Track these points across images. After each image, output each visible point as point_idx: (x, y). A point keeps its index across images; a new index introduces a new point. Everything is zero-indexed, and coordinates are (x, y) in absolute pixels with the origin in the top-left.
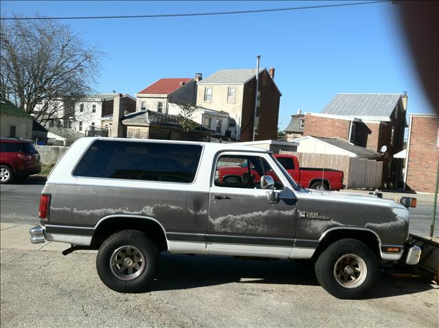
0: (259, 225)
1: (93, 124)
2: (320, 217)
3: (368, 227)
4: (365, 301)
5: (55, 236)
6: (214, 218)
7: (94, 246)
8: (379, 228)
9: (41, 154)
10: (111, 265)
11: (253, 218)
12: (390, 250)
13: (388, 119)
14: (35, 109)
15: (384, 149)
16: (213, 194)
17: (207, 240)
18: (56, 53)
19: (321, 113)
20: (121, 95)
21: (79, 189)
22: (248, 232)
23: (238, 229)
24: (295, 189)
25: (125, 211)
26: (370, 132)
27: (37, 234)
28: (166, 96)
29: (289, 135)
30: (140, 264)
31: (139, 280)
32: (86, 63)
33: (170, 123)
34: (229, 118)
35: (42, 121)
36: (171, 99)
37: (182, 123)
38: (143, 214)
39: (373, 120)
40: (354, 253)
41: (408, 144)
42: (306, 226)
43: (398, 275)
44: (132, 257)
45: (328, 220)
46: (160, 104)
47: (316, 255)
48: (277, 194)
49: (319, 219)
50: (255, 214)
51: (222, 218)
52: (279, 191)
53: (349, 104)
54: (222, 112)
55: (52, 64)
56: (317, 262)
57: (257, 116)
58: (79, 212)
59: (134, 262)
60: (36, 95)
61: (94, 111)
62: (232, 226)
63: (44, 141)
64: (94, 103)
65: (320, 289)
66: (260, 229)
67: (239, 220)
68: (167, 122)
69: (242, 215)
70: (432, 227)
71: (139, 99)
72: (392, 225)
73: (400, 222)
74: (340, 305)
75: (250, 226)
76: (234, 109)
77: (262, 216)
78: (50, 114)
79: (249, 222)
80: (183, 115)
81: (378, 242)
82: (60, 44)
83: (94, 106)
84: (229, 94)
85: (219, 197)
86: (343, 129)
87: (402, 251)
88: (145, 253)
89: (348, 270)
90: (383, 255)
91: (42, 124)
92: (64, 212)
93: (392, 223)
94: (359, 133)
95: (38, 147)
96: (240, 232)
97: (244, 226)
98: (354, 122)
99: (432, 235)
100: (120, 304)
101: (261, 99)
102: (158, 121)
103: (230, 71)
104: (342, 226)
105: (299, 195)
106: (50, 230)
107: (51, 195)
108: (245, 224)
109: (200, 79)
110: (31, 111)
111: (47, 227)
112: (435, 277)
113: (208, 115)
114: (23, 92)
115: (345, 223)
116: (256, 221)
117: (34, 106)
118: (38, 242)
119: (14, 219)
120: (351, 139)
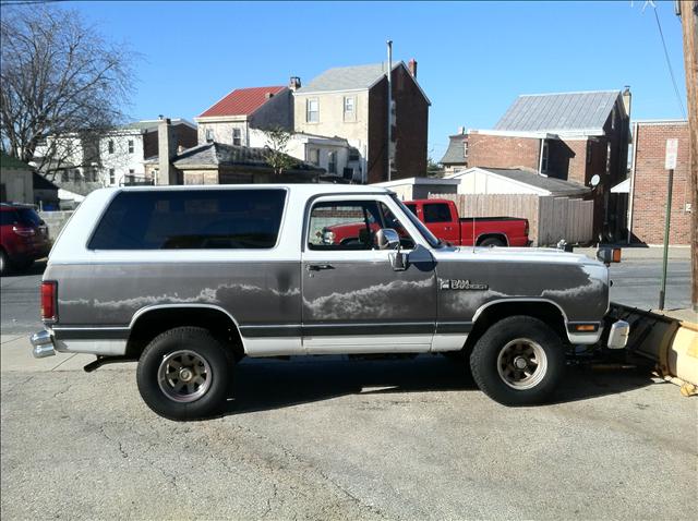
0: (380, 305)
1: (132, 171)
2: (472, 286)
3: (546, 296)
4: (546, 407)
5: (71, 344)
6: (311, 299)
7: (131, 355)
8: (562, 297)
9: (50, 225)
10: (159, 381)
11: (371, 296)
12: (581, 328)
13: (600, 132)
14: (36, 154)
15: (596, 180)
16: (306, 263)
17: (304, 333)
18: (61, 60)
19: (494, 129)
20: (168, 121)
21: (98, 269)
22: (365, 318)
23: (349, 313)
24: (433, 247)
25: (173, 299)
26: (573, 154)
27: (43, 343)
28: (244, 117)
29: (447, 169)
30: (204, 376)
31: (204, 400)
32: (111, 73)
33: (251, 161)
34: (348, 148)
35: (48, 172)
36: (253, 123)
37: (270, 160)
38: (202, 301)
39: (576, 136)
40: (527, 337)
41: (633, 170)
42: (452, 301)
43: (601, 366)
44: (191, 368)
45: (484, 289)
46: (236, 132)
47: (469, 345)
48: (404, 258)
49: (470, 289)
50: (374, 288)
51: (323, 299)
52: (408, 251)
53: (538, 111)
54: (336, 139)
55: (56, 79)
56: (472, 355)
57: (393, 140)
58: (103, 304)
59: (194, 374)
60: (35, 131)
61: (131, 150)
62: (339, 310)
63: (54, 204)
64: (131, 138)
65: (480, 395)
66: (382, 311)
67: (349, 300)
68: (247, 160)
69: (354, 293)
70: (663, 294)
71: (202, 126)
72: (582, 292)
73: (594, 286)
74: (509, 415)
75: (367, 308)
76: (356, 133)
77: (384, 292)
78: (61, 161)
79: (364, 302)
80: (272, 147)
81: (562, 318)
82: (66, 44)
83: (131, 143)
84: (345, 108)
85: (316, 267)
86: (529, 152)
87: (601, 330)
88: (210, 360)
89: (520, 363)
90: (571, 337)
91: (49, 177)
92: (80, 306)
93: (582, 288)
94: (555, 157)
95: (44, 215)
96: (352, 317)
97: (358, 308)
98: (546, 140)
99: (662, 307)
100: (178, 436)
101: (397, 111)
102: (232, 159)
103: (345, 69)
104: (505, 298)
105: (439, 256)
106: (61, 336)
107: (57, 283)
108: (359, 305)
109: (298, 86)
110: (30, 157)
111: (56, 331)
112: (657, 366)
113: (314, 145)
114: (13, 128)
115: (511, 292)
116: (375, 299)
117: (33, 150)
118: (44, 355)
119: (14, 328)
120: (543, 168)
